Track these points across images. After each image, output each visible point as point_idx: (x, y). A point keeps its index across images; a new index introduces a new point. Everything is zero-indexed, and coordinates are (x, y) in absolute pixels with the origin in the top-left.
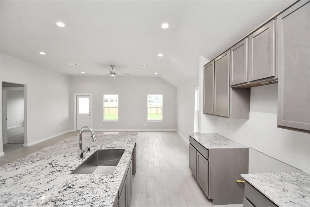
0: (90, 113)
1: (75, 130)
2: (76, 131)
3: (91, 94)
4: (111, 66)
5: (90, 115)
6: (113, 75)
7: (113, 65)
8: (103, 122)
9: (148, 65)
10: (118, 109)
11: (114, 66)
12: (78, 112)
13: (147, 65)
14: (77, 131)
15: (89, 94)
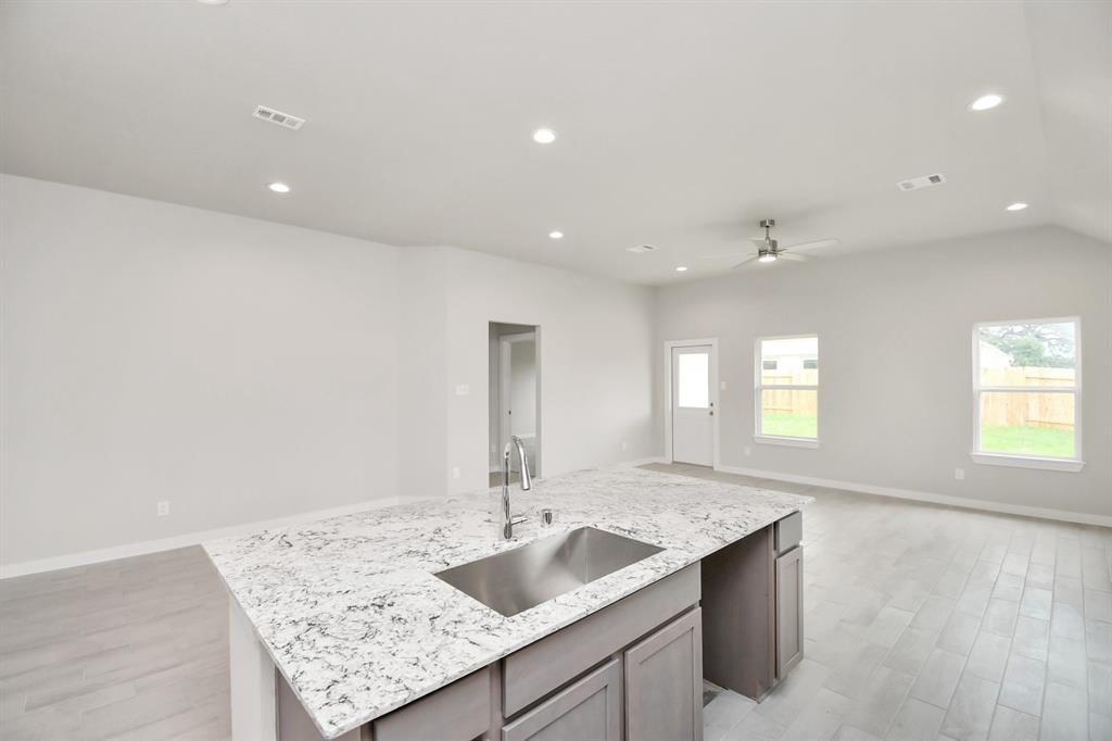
0: (712, 405)
1: (668, 460)
2: (670, 462)
3: (714, 341)
4: (763, 224)
5: (712, 413)
6: (768, 259)
7: (767, 217)
8: (758, 441)
9: (940, 176)
10: (815, 392)
11: (772, 222)
12: (678, 403)
13: (935, 179)
14: (674, 462)
15: (708, 341)
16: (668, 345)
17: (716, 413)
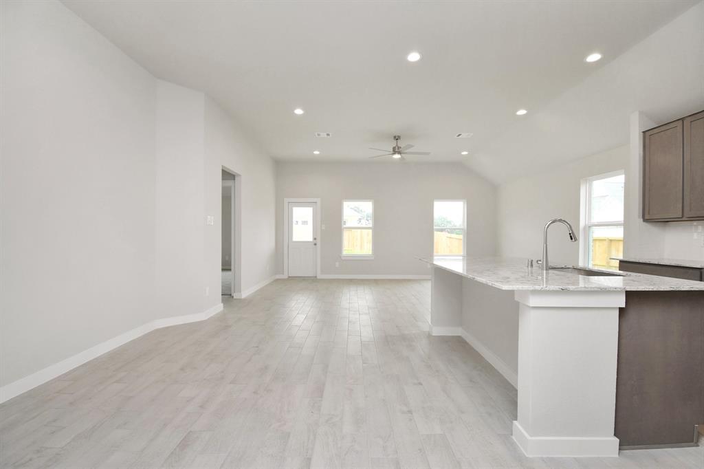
0: (315, 239)
1: (285, 276)
2: (287, 277)
3: (318, 200)
4: (395, 137)
5: (315, 244)
6: (397, 156)
8: (343, 258)
10: (371, 231)
11: (399, 138)
12: (292, 238)
14: (290, 277)
15: (315, 200)
16: (286, 200)
17: (319, 245)
